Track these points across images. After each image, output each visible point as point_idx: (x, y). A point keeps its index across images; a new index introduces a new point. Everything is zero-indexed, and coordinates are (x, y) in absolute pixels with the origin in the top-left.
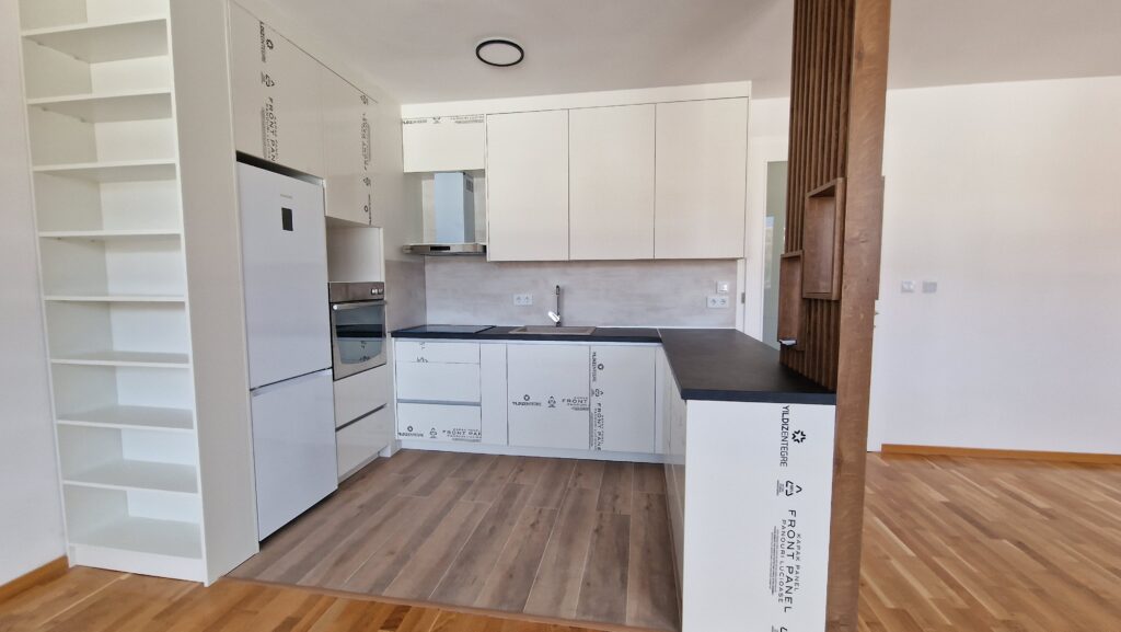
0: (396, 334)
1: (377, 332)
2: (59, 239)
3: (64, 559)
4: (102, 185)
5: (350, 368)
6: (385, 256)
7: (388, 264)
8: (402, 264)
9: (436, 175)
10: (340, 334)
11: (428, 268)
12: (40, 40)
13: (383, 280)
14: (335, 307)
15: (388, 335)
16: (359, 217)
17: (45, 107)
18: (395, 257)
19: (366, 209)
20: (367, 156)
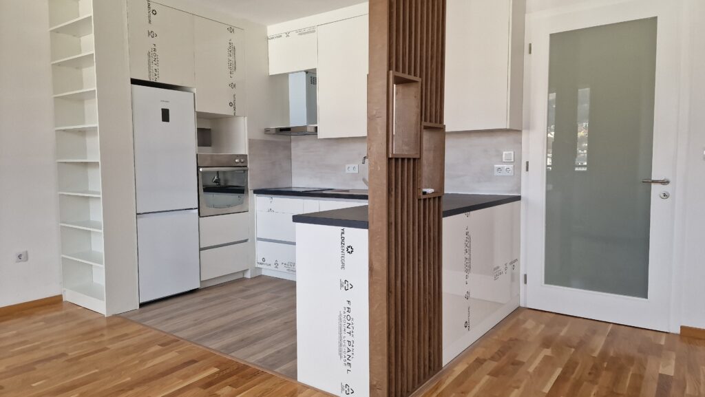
0: (257, 192)
1: (241, 190)
2: (64, 130)
3: (61, 296)
4: (86, 102)
5: (212, 211)
6: (248, 137)
7: (251, 143)
8: (266, 143)
9: (290, 75)
10: (207, 189)
11: (293, 144)
12: (57, 31)
13: (247, 153)
14: (201, 170)
15: (251, 192)
16: (224, 110)
17: (59, 64)
18: (259, 136)
19: (231, 104)
20: (233, 67)
